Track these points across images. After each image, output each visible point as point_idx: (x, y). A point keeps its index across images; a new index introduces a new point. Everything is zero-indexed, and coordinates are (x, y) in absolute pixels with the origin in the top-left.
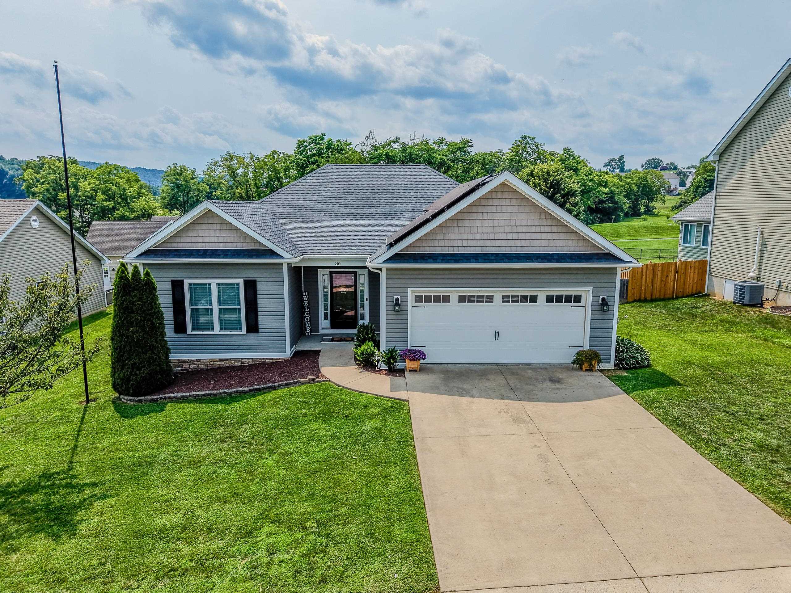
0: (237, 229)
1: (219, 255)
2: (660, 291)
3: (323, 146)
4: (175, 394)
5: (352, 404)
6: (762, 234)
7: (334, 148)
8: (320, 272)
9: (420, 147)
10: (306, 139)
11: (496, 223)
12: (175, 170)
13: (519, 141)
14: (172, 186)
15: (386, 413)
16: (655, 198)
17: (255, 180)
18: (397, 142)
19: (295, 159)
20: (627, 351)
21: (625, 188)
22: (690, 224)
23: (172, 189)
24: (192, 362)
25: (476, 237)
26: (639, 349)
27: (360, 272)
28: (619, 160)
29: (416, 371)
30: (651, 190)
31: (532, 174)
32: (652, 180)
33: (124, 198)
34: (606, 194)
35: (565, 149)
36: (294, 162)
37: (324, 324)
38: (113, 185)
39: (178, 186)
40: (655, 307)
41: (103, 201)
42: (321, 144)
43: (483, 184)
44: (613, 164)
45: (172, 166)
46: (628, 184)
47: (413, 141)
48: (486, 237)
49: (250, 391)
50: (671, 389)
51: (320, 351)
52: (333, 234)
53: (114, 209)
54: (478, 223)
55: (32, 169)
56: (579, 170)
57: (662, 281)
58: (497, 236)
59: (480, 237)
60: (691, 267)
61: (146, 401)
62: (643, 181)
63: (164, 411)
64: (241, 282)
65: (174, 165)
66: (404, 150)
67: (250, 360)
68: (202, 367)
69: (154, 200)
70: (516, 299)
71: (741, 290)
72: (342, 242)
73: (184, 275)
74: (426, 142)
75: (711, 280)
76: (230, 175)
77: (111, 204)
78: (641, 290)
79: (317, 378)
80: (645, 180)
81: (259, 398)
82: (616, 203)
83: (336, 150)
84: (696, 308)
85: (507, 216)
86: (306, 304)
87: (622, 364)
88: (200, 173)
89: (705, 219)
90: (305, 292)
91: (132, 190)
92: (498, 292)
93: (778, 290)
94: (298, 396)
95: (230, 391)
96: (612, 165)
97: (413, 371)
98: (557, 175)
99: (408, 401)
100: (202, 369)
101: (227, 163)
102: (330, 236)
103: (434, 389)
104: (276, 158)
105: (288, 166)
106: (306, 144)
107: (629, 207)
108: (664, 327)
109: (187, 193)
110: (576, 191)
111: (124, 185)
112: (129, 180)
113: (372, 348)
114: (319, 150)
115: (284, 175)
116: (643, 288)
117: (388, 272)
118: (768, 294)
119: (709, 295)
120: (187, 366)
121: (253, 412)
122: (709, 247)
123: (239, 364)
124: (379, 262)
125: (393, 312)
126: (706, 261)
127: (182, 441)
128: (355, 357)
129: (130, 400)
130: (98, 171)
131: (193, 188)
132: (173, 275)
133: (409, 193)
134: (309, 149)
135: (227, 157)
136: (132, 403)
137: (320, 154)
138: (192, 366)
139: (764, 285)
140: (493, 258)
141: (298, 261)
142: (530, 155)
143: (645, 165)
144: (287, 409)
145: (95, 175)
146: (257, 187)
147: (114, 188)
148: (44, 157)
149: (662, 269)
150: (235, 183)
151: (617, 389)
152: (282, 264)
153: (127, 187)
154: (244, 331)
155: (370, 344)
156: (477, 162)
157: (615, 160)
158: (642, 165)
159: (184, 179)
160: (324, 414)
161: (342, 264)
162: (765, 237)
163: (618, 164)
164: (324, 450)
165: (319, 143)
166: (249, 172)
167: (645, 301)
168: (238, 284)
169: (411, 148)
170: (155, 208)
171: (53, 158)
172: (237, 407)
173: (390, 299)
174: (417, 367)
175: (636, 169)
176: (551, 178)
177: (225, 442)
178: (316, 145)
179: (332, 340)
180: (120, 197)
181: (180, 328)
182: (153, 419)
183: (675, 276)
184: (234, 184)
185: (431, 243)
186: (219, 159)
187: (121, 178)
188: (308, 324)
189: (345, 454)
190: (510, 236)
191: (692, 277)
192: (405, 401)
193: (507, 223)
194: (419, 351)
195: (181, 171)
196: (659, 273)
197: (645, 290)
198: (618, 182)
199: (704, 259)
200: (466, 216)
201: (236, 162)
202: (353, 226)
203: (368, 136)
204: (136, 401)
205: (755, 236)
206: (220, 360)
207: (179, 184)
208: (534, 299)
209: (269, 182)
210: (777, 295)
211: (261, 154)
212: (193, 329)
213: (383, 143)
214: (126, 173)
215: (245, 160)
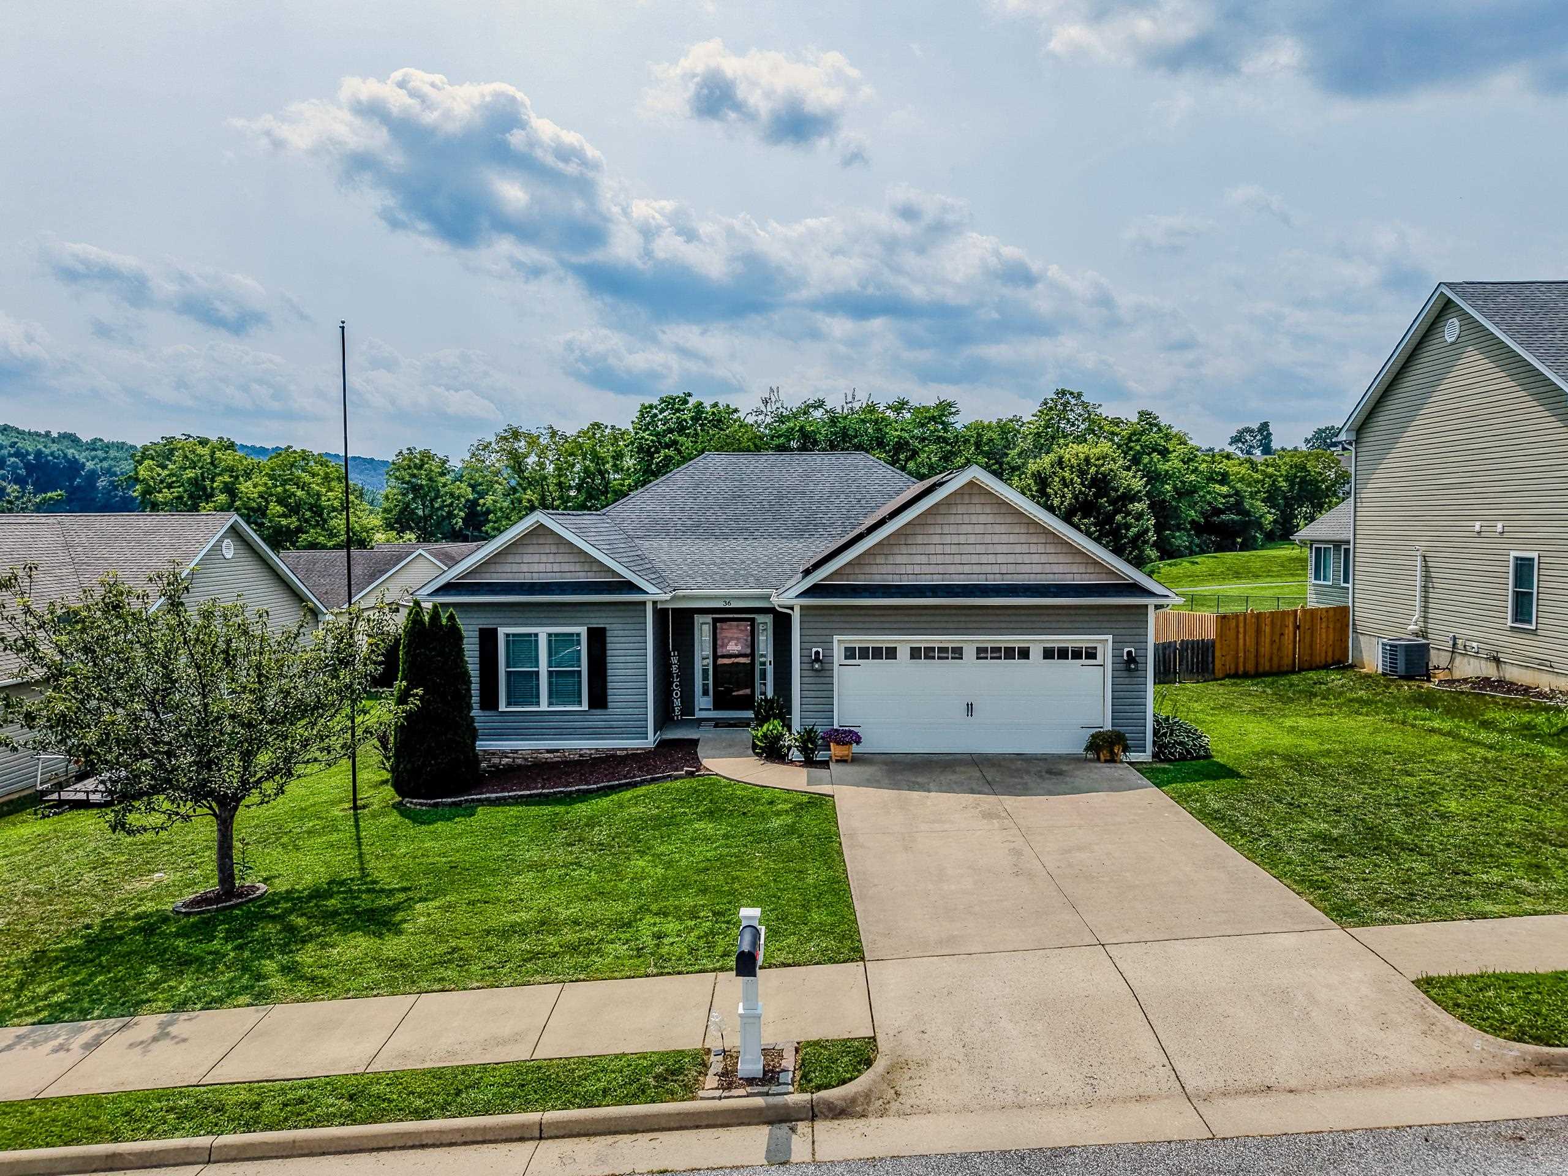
0: (581, 552)
1: (553, 590)
2: (1271, 660)
3: (687, 416)
4: (488, 795)
5: (752, 799)
6: (1425, 561)
7: (706, 418)
8: (698, 619)
9: (863, 417)
10: (656, 402)
11: (962, 539)
12: (410, 460)
13: (1052, 400)
14: (405, 489)
15: (802, 809)
16: (1325, 503)
17: (560, 476)
18: (820, 406)
19: (635, 439)
20: (1171, 735)
21: (1264, 484)
22: (1323, 546)
23: (404, 495)
24: (504, 754)
25: (934, 559)
26: (1190, 731)
27: (760, 618)
28: (1260, 430)
29: (845, 761)
30: (1318, 488)
31: (1060, 462)
32: (1317, 470)
33: (317, 510)
34: (1225, 497)
35: (1142, 414)
36: (632, 443)
37: (703, 704)
38: (298, 488)
39: (416, 489)
40: (1256, 685)
41: (279, 517)
42: (683, 411)
43: (941, 484)
44: (1248, 438)
45: (405, 452)
46: (1270, 477)
47: (850, 405)
48: (948, 559)
49: (599, 789)
50: (1226, 783)
51: (698, 740)
52: (718, 561)
53: (299, 530)
54: (936, 539)
55: (153, 459)
56: (1169, 452)
57: (1273, 642)
58: (965, 559)
59: (940, 559)
60: (1321, 619)
61: (444, 805)
62: (1299, 472)
63: (474, 815)
64: (583, 630)
65: (408, 449)
66: (833, 421)
67: (593, 752)
68: (519, 761)
69: (371, 512)
70: (996, 652)
71: (1392, 651)
72: (733, 572)
73: (497, 621)
74: (871, 409)
75: (1356, 641)
76: (513, 468)
77: (293, 522)
78: (1238, 657)
79: (697, 771)
80: (1304, 468)
81: (615, 797)
82: (1247, 513)
83: (709, 422)
84: (1321, 683)
85: (979, 529)
86: (674, 669)
87: (1164, 754)
88: (455, 463)
89: (1343, 537)
90: (674, 650)
91: (332, 497)
92: (969, 643)
93: (1453, 652)
94: (671, 793)
95: (569, 789)
96: (1246, 441)
97: (842, 761)
98: (1103, 465)
99: (833, 796)
100: (520, 766)
101: (507, 446)
102: (714, 564)
103: (872, 782)
104: (598, 436)
105: (620, 451)
106: (655, 411)
107: (1275, 521)
108: (1259, 712)
109: (432, 501)
110: (1139, 492)
111: (317, 488)
112: (327, 478)
113: (780, 728)
114: (680, 422)
115: (612, 466)
116: (1241, 654)
117: (804, 612)
118: (1437, 658)
119: (1356, 666)
120: (496, 761)
121: (606, 812)
122: (1350, 585)
123: (577, 757)
124: (790, 596)
125: (811, 673)
126: (1346, 609)
127: (513, 845)
128: (754, 743)
129: (421, 804)
130: (272, 463)
131: (443, 491)
132: (481, 621)
133: (838, 497)
134: (661, 420)
135: (506, 434)
136: (424, 808)
137: (681, 429)
138: (505, 761)
139: (1429, 644)
140: (959, 590)
141: (669, 598)
142: (1073, 425)
143: (1311, 439)
144: (658, 808)
145: (267, 471)
146: (561, 488)
147: (299, 493)
148: (174, 438)
149: (1272, 621)
150: (521, 482)
151: (1146, 781)
152: (644, 603)
153: (324, 490)
154: (585, 707)
155: (776, 722)
156: (966, 441)
157: (1252, 431)
158: (1307, 441)
159: (426, 476)
160: (711, 812)
161: (735, 604)
162: (1430, 564)
163: (1258, 438)
164: (716, 849)
165: (678, 410)
166: (548, 462)
167: (1246, 676)
168: (578, 635)
169: (845, 418)
170: (372, 529)
171: (191, 439)
172: (583, 809)
173: (806, 652)
174: (848, 756)
175: (1296, 449)
176: (1093, 470)
177: (574, 845)
178: (674, 414)
179: (716, 726)
180: (310, 509)
181: (489, 701)
182: (460, 824)
183: (1295, 634)
184: (519, 484)
185: (867, 570)
186: (493, 440)
187: (314, 475)
188: (677, 703)
189: (745, 852)
190: (984, 559)
191: (1324, 637)
192: (829, 796)
193: (979, 539)
194: (851, 732)
195: (422, 460)
196: (1268, 629)
197: (1245, 658)
198: (1249, 474)
199: (1343, 604)
200: (918, 530)
201: (523, 443)
202: (748, 548)
203: (768, 396)
204: (430, 805)
205: (1414, 563)
206: (548, 751)
207: (417, 485)
208: (1024, 654)
209: (584, 479)
210: (1452, 660)
211: (571, 431)
212: (509, 704)
213: (794, 410)
214: (321, 465)
215: (541, 440)
